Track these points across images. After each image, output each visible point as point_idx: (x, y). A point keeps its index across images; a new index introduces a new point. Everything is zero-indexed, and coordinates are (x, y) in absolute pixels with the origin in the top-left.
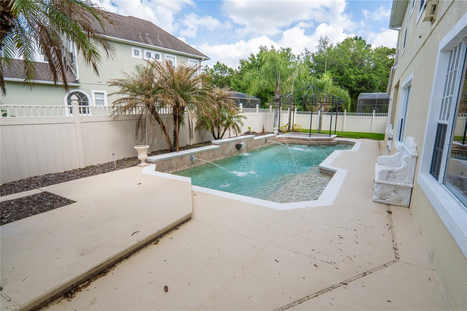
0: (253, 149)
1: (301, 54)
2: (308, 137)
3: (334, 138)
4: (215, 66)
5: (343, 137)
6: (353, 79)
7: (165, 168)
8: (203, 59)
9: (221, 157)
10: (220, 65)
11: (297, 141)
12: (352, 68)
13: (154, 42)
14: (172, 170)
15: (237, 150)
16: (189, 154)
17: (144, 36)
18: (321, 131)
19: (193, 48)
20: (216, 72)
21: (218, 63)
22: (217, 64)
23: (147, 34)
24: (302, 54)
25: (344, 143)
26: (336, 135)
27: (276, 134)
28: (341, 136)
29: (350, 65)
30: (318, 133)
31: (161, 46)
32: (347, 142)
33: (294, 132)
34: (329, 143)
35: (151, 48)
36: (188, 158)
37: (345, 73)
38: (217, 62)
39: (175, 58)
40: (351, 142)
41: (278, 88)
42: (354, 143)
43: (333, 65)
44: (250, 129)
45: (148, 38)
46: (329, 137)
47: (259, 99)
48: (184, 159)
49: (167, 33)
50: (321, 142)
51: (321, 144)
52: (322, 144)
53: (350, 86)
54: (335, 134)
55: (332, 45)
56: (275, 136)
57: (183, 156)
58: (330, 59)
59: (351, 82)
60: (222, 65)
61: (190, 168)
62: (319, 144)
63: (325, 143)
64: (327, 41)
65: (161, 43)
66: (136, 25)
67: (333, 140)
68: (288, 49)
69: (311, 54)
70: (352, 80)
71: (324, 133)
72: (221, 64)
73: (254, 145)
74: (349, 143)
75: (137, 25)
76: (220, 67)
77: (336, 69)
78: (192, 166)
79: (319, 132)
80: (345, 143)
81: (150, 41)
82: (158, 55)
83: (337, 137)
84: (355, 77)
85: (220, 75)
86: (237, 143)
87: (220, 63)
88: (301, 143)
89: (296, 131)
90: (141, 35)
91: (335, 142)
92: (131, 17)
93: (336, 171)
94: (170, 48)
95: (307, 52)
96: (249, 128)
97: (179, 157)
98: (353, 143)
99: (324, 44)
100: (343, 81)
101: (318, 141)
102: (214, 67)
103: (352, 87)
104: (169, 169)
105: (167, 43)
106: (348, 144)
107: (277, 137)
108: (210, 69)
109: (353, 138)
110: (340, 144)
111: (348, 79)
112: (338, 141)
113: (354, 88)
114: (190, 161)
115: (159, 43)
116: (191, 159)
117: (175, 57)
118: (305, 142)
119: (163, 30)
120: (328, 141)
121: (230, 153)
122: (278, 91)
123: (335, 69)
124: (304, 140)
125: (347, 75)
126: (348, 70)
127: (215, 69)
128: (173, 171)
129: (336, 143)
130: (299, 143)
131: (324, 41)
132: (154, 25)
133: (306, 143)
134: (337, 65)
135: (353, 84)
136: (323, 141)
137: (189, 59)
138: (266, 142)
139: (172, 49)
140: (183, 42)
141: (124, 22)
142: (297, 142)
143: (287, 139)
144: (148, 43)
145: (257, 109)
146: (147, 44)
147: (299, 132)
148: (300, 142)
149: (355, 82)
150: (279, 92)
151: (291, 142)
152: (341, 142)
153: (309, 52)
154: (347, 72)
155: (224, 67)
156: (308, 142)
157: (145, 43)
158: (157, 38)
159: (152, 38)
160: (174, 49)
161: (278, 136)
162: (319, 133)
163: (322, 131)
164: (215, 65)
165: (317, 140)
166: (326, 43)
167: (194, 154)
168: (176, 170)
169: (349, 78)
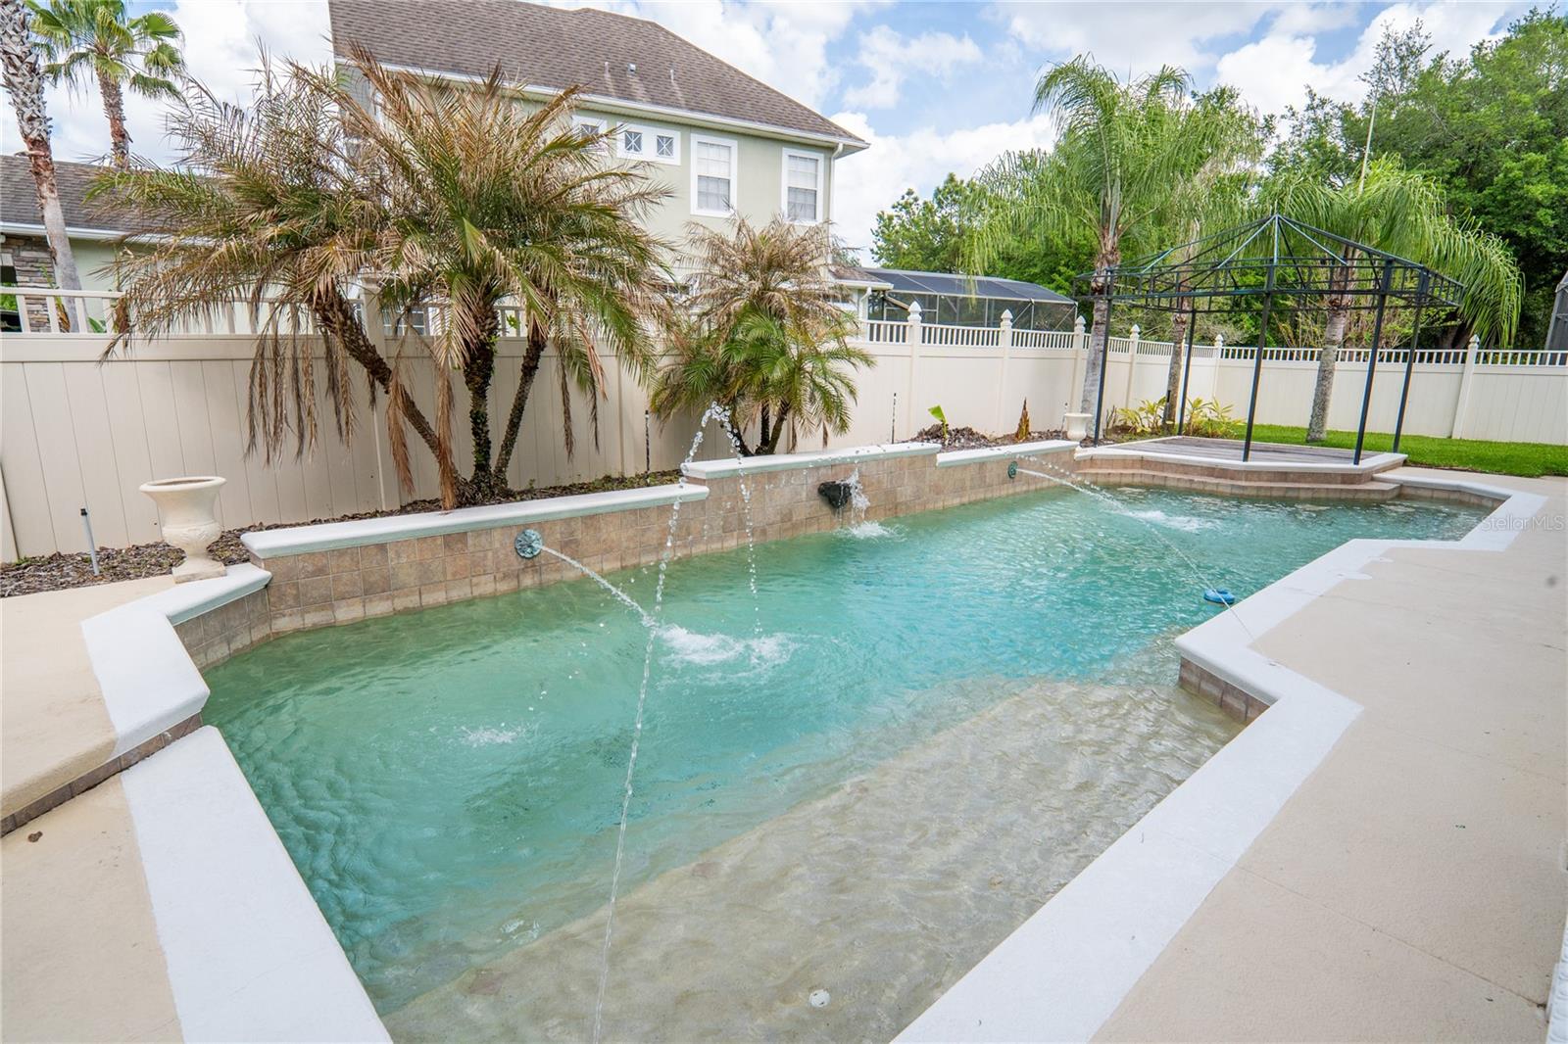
0: (930, 506)
1: (1285, 112)
2: (1232, 460)
3: (1385, 469)
4: (940, 192)
5: (1437, 467)
6: (1540, 198)
7: (341, 588)
8: (840, 147)
9: (721, 539)
10: (956, 186)
11: (1178, 476)
12: (1542, 149)
13: (655, 93)
14: (392, 598)
15: (826, 509)
16: (506, 526)
17: (619, 73)
18: (1324, 436)
19: (805, 109)
20: (943, 212)
21: (951, 179)
22: (947, 182)
23: (633, 66)
24: (1289, 114)
25: (1436, 494)
26: (1401, 457)
27: (1074, 440)
28: (1430, 461)
29: (1532, 136)
30: (1308, 442)
31: (679, 107)
32: (1458, 490)
33: (1187, 434)
34: (1350, 496)
35: (640, 114)
36: (501, 543)
37: (1501, 175)
38: (946, 177)
39: (732, 148)
40: (1480, 496)
41: (1111, 233)
42: (1499, 500)
43: (1438, 145)
44: (942, 415)
45: (636, 79)
46: (1351, 465)
47: (1072, 302)
48: (471, 549)
49: (712, 57)
50: (1299, 489)
51: (1303, 495)
52: (1309, 495)
53: (1523, 234)
54: (1395, 450)
55: (1442, 58)
56: (1072, 451)
57: (465, 533)
58: (1423, 121)
59: (1527, 217)
60: (964, 185)
61: (517, 591)
62: (1290, 494)
63: (1323, 495)
64: (1418, 45)
65: (679, 94)
66: (598, 38)
67: (1373, 479)
68: (1223, 91)
69: (1336, 110)
70: (1539, 204)
71: (1334, 443)
72: (962, 182)
73: (938, 490)
74: (1466, 498)
75: (604, 36)
76: (957, 193)
77: (1451, 163)
78: (528, 580)
79: (1313, 438)
80: (1445, 495)
81: (638, 88)
82: (637, 134)
83: (1405, 463)
84: (1554, 191)
85: (955, 224)
86: (827, 476)
87: (958, 179)
88: (1194, 486)
89: (1197, 432)
90: (612, 69)
91: (1383, 492)
92: (587, 11)
93: (1273, 701)
94: (711, 113)
95: (1317, 102)
96: (937, 411)
97: (433, 538)
98: (1494, 500)
99: (1402, 59)
100: (1487, 213)
101: (1286, 481)
102: (936, 195)
103: (1530, 239)
104: (366, 592)
105: (703, 95)
106: (1461, 504)
107: (1076, 455)
108: (920, 202)
109: (1499, 472)
110: (1411, 498)
111: (1515, 203)
112: (1402, 486)
113: (1545, 243)
114: (513, 557)
115: (673, 94)
116: (522, 547)
117: (733, 143)
118: (1218, 485)
119: (698, 50)
120: (1343, 483)
121: (783, 521)
122: (1109, 248)
123: (1449, 161)
124: (1212, 471)
125: (1512, 185)
126: (1518, 160)
127: (940, 203)
128: (396, 600)
129: (1395, 493)
130: (1188, 485)
131: (1404, 48)
132: (668, 33)
133: (1221, 489)
134: (1460, 145)
135: (1539, 224)
136: (1315, 482)
137: (787, 151)
138: (1012, 474)
139: (718, 114)
140: (768, 88)
141: (560, 29)
142: (1179, 480)
143: (1132, 467)
144: (630, 97)
145: (1002, 328)
146: (628, 99)
147: (1213, 435)
148: (1191, 481)
149: (1551, 212)
150: (1112, 253)
151: (1147, 481)
152: (1421, 492)
153: (1323, 102)
154: (1509, 170)
155: (972, 190)
156: (1233, 486)
157: (620, 98)
158: (670, 76)
159: (649, 78)
160: (728, 114)
161: (1081, 453)
162: (1312, 441)
163: (1329, 433)
164: (941, 188)
165: (1283, 475)
166: (1414, 53)
167: (542, 524)
168: (417, 597)
169: (1521, 198)
